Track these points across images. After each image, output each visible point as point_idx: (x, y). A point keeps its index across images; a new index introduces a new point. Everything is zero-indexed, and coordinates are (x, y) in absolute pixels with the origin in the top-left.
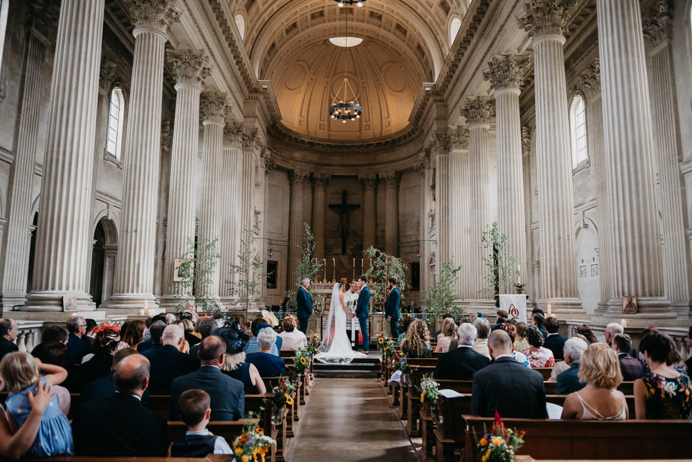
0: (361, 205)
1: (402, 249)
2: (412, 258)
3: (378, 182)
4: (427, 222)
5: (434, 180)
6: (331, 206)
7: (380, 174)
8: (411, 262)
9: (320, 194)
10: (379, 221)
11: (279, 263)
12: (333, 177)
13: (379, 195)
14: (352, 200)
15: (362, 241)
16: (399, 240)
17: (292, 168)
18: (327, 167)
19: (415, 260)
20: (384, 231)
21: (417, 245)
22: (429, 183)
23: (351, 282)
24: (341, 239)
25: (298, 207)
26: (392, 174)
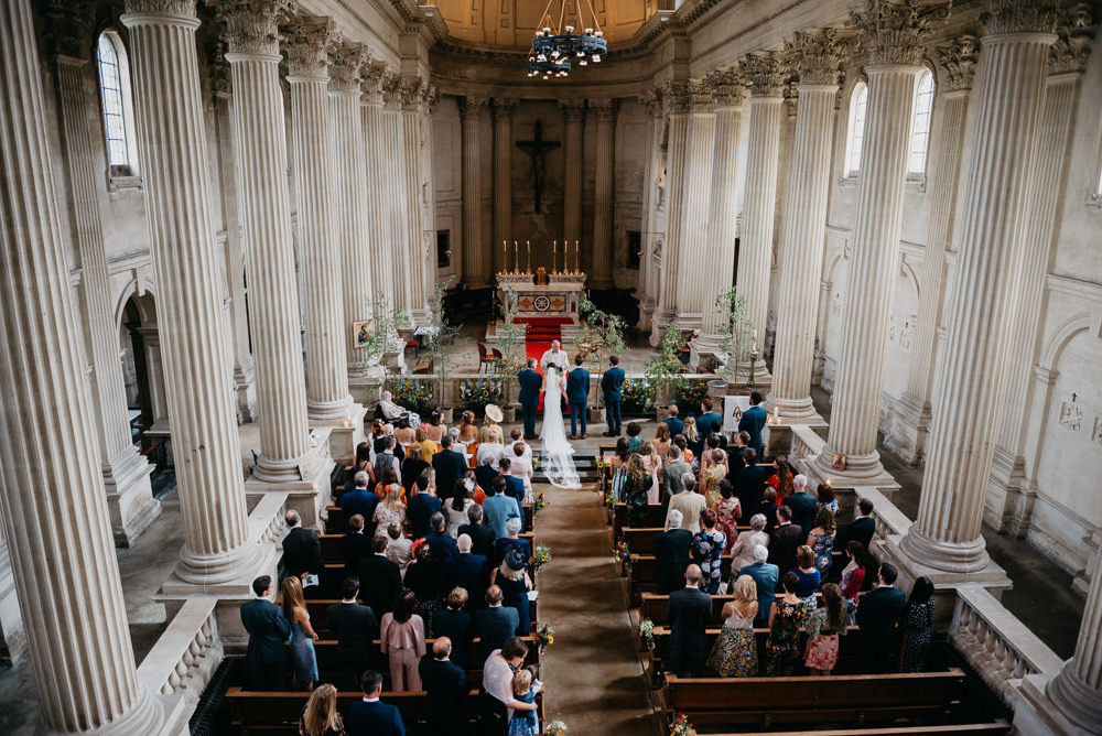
0: (562, 143)
1: (618, 211)
2: (631, 225)
3: (585, 111)
4: (654, 195)
5: (666, 137)
6: (520, 144)
7: (590, 101)
8: (629, 229)
9: (504, 129)
10: (587, 168)
11: (451, 233)
12: (522, 101)
13: (587, 129)
14: (550, 134)
15: (563, 194)
16: (614, 198)
17: (463, 94)
18: (513, 88)
19: (634, 229)
20: (593, 182)
21: (637, 206)
22: (658, 140)
23: (551, 273)
24: (533, 191)
25: (474, 151)
26: (607, 102)
